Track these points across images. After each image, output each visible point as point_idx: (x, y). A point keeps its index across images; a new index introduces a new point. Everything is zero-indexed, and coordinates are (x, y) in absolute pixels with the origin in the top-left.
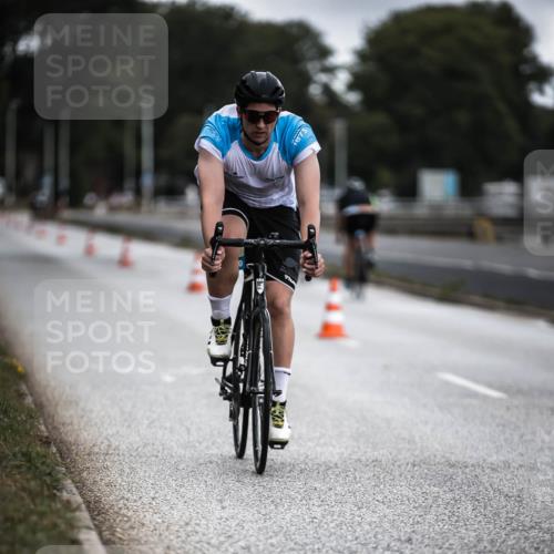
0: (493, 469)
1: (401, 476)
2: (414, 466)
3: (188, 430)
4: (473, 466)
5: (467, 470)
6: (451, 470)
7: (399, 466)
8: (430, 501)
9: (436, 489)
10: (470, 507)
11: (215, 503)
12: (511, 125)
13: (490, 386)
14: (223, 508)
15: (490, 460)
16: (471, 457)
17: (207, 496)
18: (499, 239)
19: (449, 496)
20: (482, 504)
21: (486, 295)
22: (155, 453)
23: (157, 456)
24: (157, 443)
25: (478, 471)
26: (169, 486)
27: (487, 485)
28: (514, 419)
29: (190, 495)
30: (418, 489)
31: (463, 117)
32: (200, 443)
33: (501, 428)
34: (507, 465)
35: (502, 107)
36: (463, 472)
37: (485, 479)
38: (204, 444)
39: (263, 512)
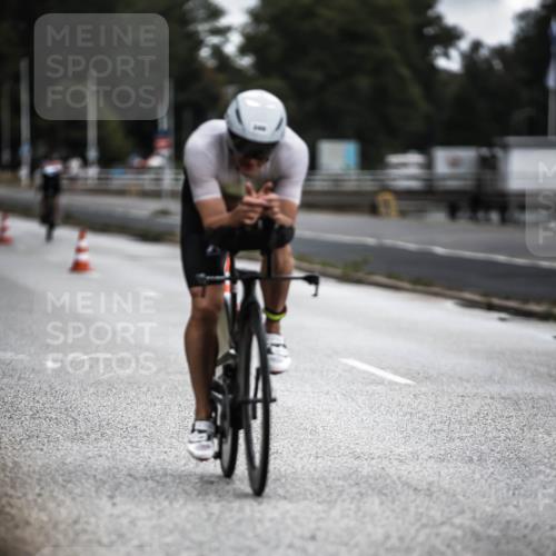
0: (401, 461)
1: (303, 468)
2: (317, 457)
3: (75, 421)
4: (379, 457)
5: (374, 462)
6: (356, 462)
7: (302, 458)
8: (335, 495)
9: (341, 483)
10: (377, 501)
11: (105, 499)
12: (415, 91)
13: (396, 372)
14: (114, 504)
15: (398, 451)
16: (378, 448)
17: (97, 491)
18: (403, 214)
19: (355, 490)
20: (390, 498)
21: (390, 276)
22: (41, 447)
23: (42, 450)
24: (42, 435)
25: (385, 462)
26: (55, 482)
27: (395, 478)
28: (421, 407)
29: (78, 491)
30: (321, 482)
31: (363, 82)
32: (88, 435)
33: (408, 416)
34: (415, 456)
35: (405, 72)
36: (369, 465)
37: (392, 471)
38: (93, 436)
39: (157, 508)
